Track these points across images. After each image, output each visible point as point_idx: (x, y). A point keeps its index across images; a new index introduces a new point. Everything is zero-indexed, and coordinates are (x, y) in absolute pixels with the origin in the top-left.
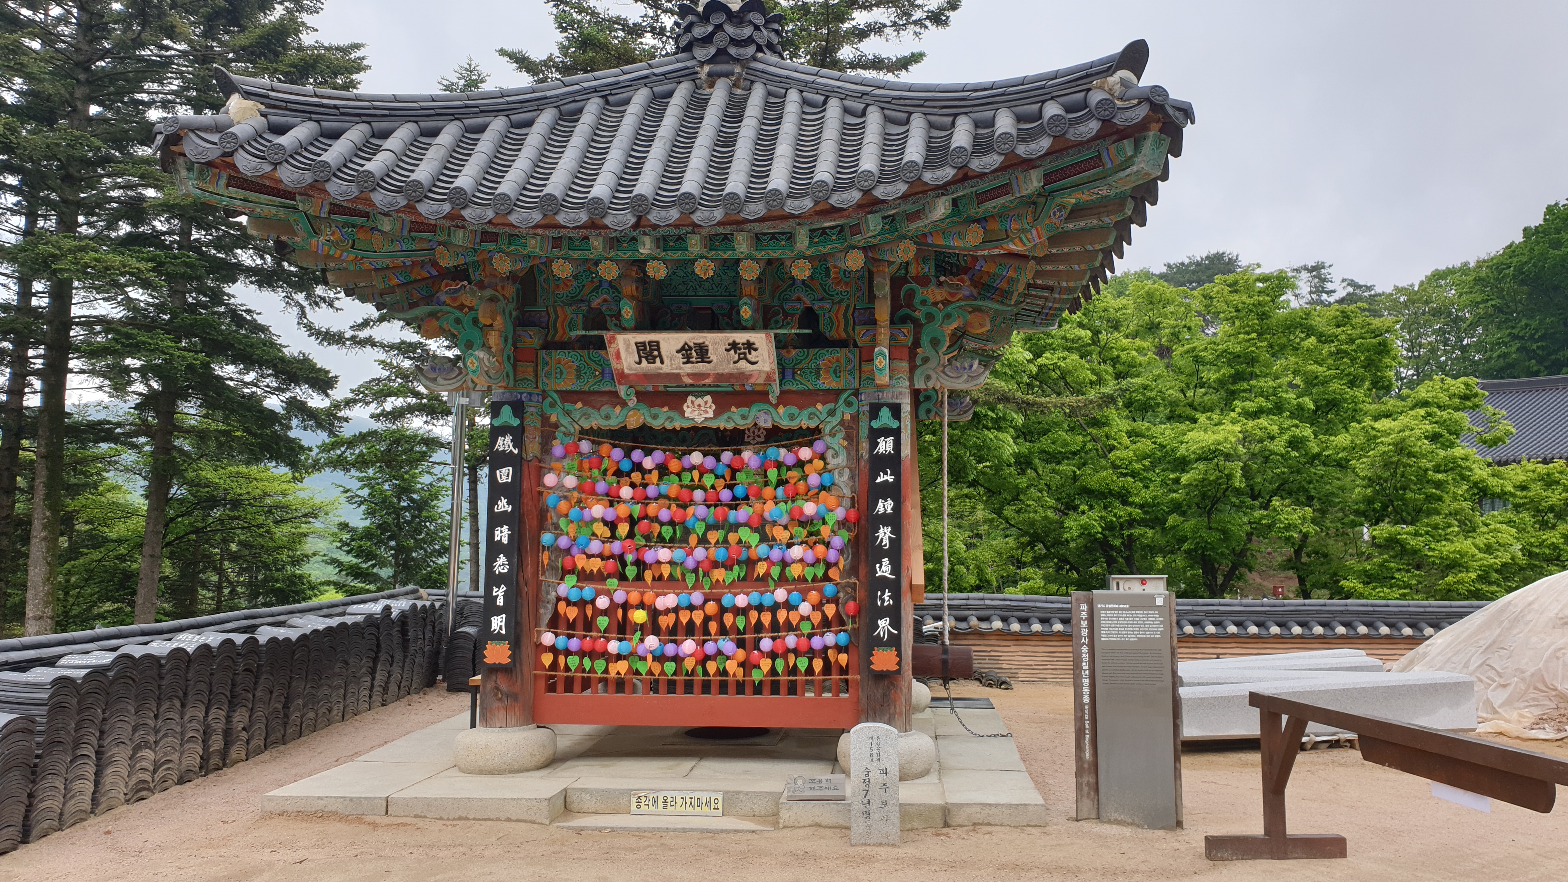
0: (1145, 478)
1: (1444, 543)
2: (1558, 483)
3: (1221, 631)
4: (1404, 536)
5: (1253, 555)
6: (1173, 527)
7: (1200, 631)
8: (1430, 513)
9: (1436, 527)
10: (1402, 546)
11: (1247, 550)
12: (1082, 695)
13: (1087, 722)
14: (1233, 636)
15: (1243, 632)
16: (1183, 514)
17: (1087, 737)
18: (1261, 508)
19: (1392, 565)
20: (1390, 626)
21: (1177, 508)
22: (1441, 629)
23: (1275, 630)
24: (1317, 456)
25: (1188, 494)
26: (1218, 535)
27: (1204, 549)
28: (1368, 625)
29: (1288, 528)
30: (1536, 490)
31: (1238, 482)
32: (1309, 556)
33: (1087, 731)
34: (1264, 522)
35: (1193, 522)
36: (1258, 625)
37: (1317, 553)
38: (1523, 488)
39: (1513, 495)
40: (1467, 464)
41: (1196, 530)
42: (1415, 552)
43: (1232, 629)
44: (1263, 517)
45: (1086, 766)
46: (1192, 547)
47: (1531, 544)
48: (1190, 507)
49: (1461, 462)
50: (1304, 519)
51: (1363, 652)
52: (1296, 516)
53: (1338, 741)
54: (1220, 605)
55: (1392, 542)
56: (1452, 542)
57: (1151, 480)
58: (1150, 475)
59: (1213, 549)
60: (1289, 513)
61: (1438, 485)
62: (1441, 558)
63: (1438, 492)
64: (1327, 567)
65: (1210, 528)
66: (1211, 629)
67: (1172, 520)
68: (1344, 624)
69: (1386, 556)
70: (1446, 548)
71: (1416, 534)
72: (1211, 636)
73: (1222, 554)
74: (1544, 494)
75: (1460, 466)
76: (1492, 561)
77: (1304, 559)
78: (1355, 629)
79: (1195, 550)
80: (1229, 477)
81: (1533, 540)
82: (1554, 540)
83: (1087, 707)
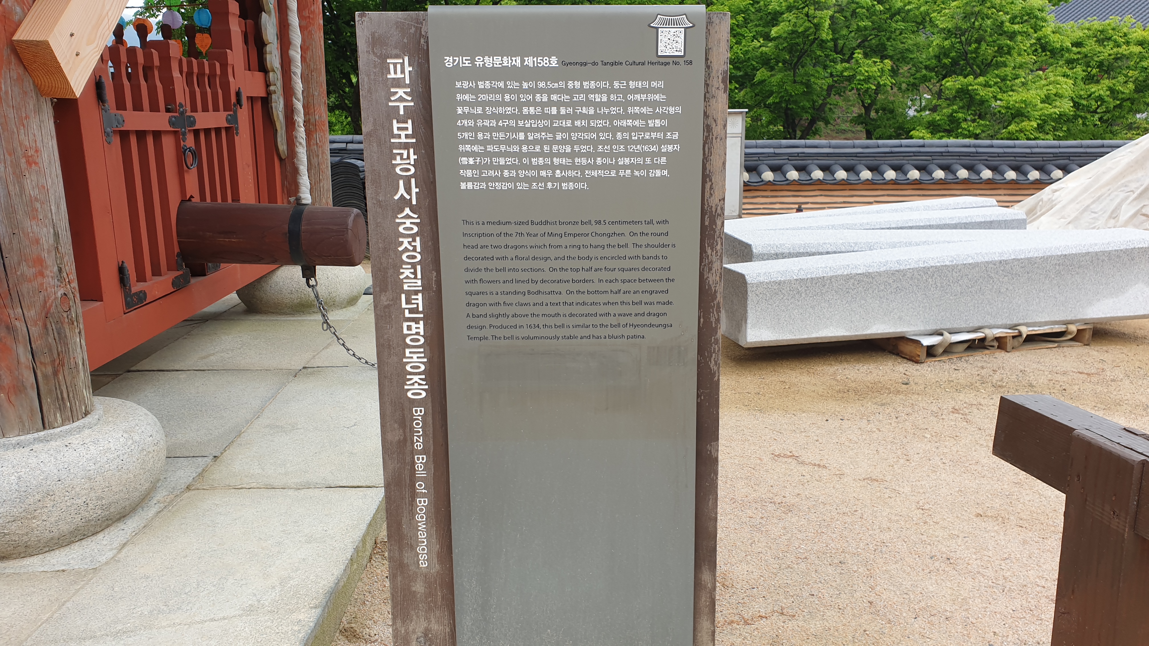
0: (739, 34)
1: (1011, 93)
2: (1109, 39)
3: (805, 177)
4: (976, 87)
5: (830, 109)
6: (762, 82)
7: (780, 178)
8: (998, 66)
9: (1004, 79)
10: (971, 96)
11: (826, 104)
12: (402, 376)
13: (420, 461)
14: (819, 182)
15: (829, 177)
16: (772, 69)
17: (422, 503)
18: (843, 61)
19: (960, 115)
20: (993, 169)
21: (766, 62)
22: (1069, 172)
23: (866, 175)
24: (899, 12)
25: (776, 47)
26: (802, 89)
27: (788, 102)
28: (969, 168)
29: (867, 80)
30: (1090, 46)
31: (826, 35)
32: (877, 112)
33: (421, 488)
34: (845, 74)
35: (779, 76)
36: (847, 169)
37: (884, 109)
38: (1078, 44)
39: (1068, 50)
40: (1043, 14)
41: (781, 84)
42: (983, 102)
43: (818, 174)
44: (846, 69)
45: (419, 587)
46: (777, 100)
47: (1080, 97)
48: (778, 62)
49: (1038, 13)
50: (882, 71)
51: (992, 201)
52: (875, 69)
53: (983, 340)
54: (806, 147)
55: (963, 93)
56: (1018, 92)
57: (743, 36)
58: (742, 31)
59: (795, 102)
60: (869, 66)
61: (1012, 36)
62: (1008, 108)
63: (1011, 43)
64: (893, 121)
65: (795, 82)
66: (793, 175)
67: (761, 74)
68: (943, 168)
69: (955, 107)
70: (1014, 98)
71: (987, 85)
72: (794, 182)
73: (803, 108)
74: (1098, 49)
75: (1036, 17)
76: (1052, 110)
77: (873, 114)
78: (954, 173)
79: (780, 103)
80: (817, 27)
81: (1082, 93)
82: (1102, 92)
83: (419, 412)
